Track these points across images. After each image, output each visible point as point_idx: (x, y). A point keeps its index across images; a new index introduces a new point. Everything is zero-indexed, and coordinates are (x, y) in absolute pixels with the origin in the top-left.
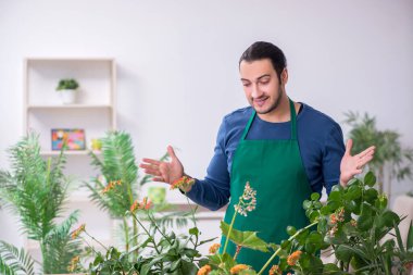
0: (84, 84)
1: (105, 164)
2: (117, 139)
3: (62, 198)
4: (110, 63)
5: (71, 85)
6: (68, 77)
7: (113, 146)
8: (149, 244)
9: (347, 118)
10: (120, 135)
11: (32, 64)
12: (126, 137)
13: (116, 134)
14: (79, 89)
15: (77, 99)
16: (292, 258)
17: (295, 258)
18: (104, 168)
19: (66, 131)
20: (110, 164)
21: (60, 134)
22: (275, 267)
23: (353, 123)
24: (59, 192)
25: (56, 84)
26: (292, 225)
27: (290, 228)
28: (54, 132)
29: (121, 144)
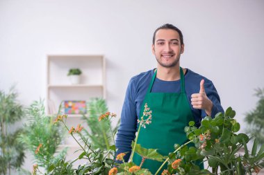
0: (85, 72)
1: (90, 119)
2: (98, 102)
3: (60, 140)
4: (102, 57)
5: (77, 72)
6: (74, 67)
7: (95, 108)
8: (85, 156)
9: (256, 92)
10: (99, 100)
11: (51, 59)
12: (103, 102)
13: (97, 99)
14: (82, 75)
15: (81, 81)
16: (175, 163)
17: (177, 164)
18: (89, 121)
19: (74, 102)
20: (93, 119)
21: (70, 104)
22: (166, 171)
23: (260, 95)
24: (59, 136)
25: (67, 72)
26: (177, 143)
27: (176, 145)
28: (66, 102)
29: (100, 106)
